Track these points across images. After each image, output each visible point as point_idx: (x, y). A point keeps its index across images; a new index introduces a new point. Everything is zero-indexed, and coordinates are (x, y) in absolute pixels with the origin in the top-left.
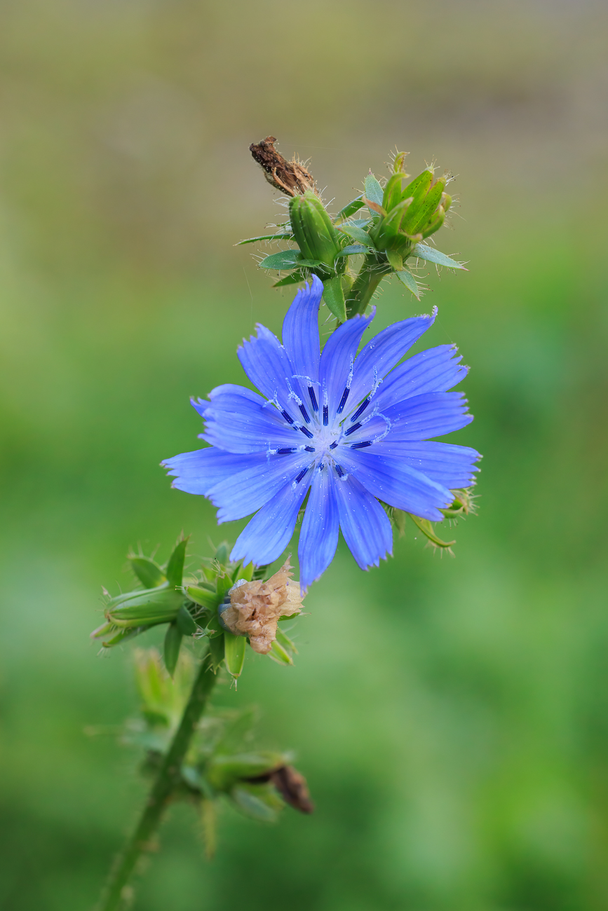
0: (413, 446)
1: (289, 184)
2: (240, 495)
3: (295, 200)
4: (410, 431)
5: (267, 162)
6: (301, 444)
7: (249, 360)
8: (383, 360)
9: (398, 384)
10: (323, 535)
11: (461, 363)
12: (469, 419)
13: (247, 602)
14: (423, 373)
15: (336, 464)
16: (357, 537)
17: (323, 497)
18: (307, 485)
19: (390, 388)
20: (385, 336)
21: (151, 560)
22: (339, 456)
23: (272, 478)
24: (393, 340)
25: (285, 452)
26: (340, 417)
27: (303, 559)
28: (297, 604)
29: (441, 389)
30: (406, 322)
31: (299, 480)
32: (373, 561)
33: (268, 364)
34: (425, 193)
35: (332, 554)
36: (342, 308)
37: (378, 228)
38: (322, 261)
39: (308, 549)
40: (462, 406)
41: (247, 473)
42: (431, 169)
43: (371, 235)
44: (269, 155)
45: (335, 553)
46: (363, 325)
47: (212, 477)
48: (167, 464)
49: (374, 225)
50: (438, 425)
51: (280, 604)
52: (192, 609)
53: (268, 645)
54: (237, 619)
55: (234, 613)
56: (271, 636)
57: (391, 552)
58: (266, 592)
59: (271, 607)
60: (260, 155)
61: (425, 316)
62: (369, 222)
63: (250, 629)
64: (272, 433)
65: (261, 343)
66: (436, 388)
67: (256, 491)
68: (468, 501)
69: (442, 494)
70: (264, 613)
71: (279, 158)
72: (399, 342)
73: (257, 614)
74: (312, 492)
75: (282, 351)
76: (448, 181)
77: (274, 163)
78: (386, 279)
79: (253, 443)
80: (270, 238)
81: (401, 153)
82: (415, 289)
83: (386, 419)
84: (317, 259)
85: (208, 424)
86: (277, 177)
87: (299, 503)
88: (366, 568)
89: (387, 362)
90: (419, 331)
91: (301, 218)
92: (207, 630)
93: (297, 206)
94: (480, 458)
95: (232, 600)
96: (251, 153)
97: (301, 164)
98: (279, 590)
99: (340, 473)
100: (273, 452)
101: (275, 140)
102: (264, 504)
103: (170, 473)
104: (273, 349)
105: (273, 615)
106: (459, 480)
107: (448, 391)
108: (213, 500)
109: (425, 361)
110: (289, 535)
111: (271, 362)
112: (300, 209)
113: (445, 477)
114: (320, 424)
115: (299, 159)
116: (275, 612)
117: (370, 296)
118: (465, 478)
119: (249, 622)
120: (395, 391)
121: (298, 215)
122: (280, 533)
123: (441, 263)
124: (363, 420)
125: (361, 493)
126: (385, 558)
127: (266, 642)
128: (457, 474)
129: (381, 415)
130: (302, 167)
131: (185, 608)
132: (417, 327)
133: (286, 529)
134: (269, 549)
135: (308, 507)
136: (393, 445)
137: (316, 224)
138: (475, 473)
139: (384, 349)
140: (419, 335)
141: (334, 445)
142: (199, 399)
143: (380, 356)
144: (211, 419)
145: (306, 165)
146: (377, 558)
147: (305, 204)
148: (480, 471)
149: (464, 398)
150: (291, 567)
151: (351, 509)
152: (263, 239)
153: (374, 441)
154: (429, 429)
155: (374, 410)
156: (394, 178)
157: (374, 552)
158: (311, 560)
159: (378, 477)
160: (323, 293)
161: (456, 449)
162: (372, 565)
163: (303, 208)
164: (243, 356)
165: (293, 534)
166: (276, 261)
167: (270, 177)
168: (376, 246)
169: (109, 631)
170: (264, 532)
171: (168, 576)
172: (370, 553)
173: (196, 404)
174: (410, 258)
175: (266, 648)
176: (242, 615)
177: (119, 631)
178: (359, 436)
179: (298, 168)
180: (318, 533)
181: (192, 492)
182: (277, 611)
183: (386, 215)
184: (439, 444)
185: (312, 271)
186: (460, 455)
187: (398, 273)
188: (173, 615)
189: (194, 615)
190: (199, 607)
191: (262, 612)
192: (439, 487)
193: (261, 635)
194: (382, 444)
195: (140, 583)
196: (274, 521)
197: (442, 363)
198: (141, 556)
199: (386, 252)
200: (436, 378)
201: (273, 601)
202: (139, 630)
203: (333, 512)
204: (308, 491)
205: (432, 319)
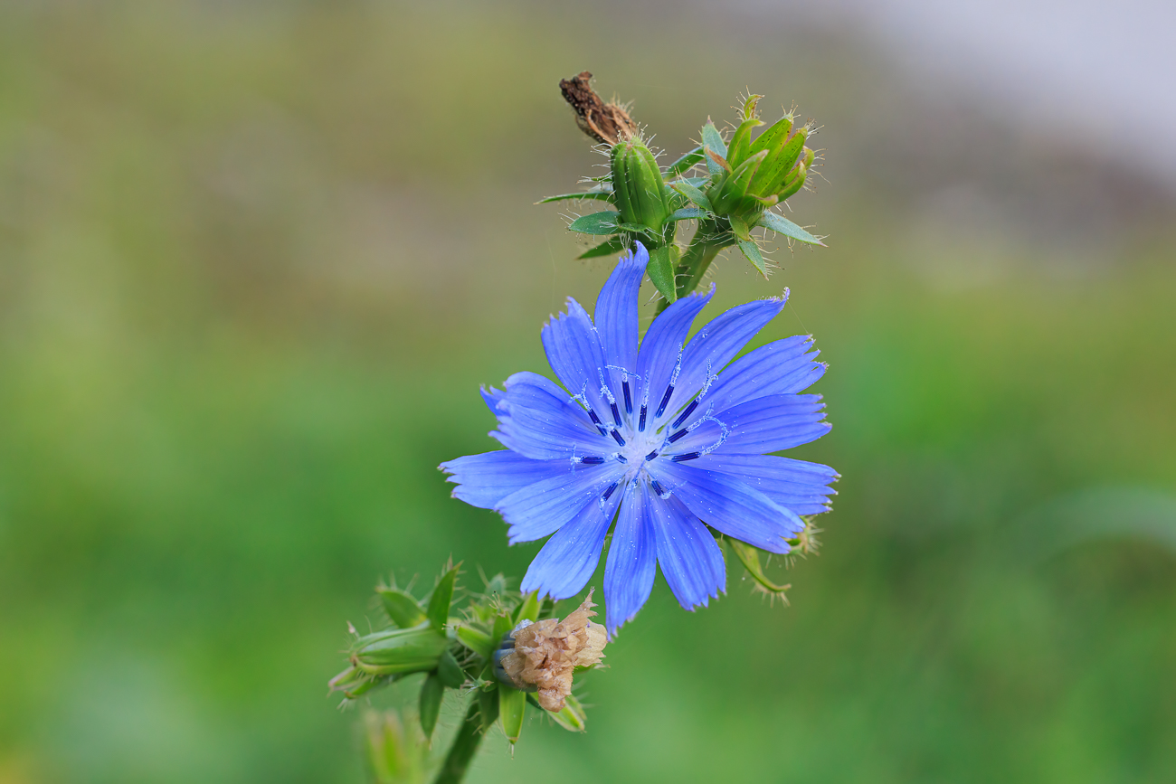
0: (750, 461)
1: (606, 132)
2: (535, 511)
3: (619, 147)
4: (747, 442)
5: (581, 102)
6: (610, 451)
7: (553, 343)
8: (715, 353)
9: (734, 383)
10: (636, 567)
11: (818, 359)
12: (826, 428)
13: (537, 645)
14: (768, 370)
15: (652, 480)
16: (678, 570)
17: (635, 520)
18: (615, 505)
19: (724, 388)
20: (722, 322)
21: (406, 594)
22: (656, 470)
23: (573, 493)
24: (731, 328)
25: (592, 461)
26: (659, 422)
27: (610, 594)
28: (597, 652)
29: (790, 391)
30: (751, 305)
31: (607, 496)
32: (700, 599)
33: (576, 350)
34: (780, 147)
35: (648, 590)
36: (671, 286)
37: (719, 188)
38: (647, 226)
39: (617, 583)
40: (818, 412)
41: (545, 484)
42: (790, 117)
43: (709, 197)
44: (583, 94)
45: (652, 589)
46: (698, 305)
47: (499, 487)
48: (446, 468)
49: (713, 185)
50: (784, 436)
51: (578, 650)
52: (459, 656)
53: (561, 700)
54: (522, 667)
55: (518, 659)
56: (565, 690)
57: (724, 590)
58: (562, 635)
59: (567, 653)
60: (573, 95)
61: (776, 299)
62: (706, 181)
63: (539, 679)
64: (575, 437)
65: (572, 322)
66: (783, 390)
67: (555, 506)
68: (808, 536)
69: (789, 520)
70: (557, 661)
71: (595, 98)
72: (738, 332)
73: (549, 662)
74: (621, 514)
75: (594, 334)
76: (809, 133)
77: (589, 104)
78: (724, 253)
79: (552, 448)
80: (580, 197)
81: (754, 95)
82: (763, 266)
83: (722, 424)
84: (641, 223)
85: (503, 419)
86: (591, 122)
87: (605, 526)
88: (692, 608)
89: (721, 356)
90: (764, 318)
91: (626, 170)
92: (481, 682)
93: (622, 155)
94: (837, 478)
95: (517, 643)
96: (560, 90)
97: (622, 108)
98: (576, 633)
99: (659, 491)
100: (577, 460)
101: (591, 76)
102: (564, 524)
103: (450, 479)
104: (584, 331)
105: (568, 664)
106: (811, 504)
107: (798, 394)
108: (504, 514)
109: (772, 355)
110: (593, 564)
111: (578, 348)
112: (625, 158)
113: (792, 500)
114: (633, 429)
115: (618, 102)
116: (571, 661)
117: (701, 275)
118: (817, 502)
119: (540, 671)
120: (730, 391)
121: (622, 166)
122: (582, 561)
123: (793, 235)
124: (691, 424)
125: (684, 516)
126: (716, 596)
127: (559, 697)
128: (807, 496)
129: (714, 419)
130: (623, 111)
131: (450, 655)
132: (763, 313)
133: (589, 557)
134: (569, 579)
135: (616, 532)
136: (725, 459)
137: (645, 179)
138: (830, 496)
139: (718, 339)
140: (763, 324)
141: (653, 455)
142: (492, 388)
143: (712, 348)
144: (507, 413)
145: (628, 109)
146: (705, 596)
147: (633, 153)
148: (837, 493)
149: (820, 401)
150: (593, 605)
151: (671, 536)
152: (572, 197)
153: (703, 453)
154: (773, 440)
155: (706, 411)
156: (744, 125)
157: (701, 589)
158: (622, 596)
159: (705, 497)
160: (647, 266)
161: (806, 466)
162: (699, 604)
163: (630, 157)
164: (547, 338)
165: (599, 563)
166: (589, 224)
167: (581, 122)
168: (715, 210)
169: (354, 678)
170: (563, 559)
171: (429, 615)
172: (695, 590)
173: (487, 394)
174: (756, 228)
175: (559, 704)
176: (531, 662)
177: (366, 678)
178: (683, 446)
179: (618, 112)
180: (628, 563)
181: (476, 504)
182: (573, 658)
183: (731, 170)
184: (785, 459)
185: (635, 236)
186: (811, 473)
187: (743, 245)
188: (432, 663)
189: (461, 663)
190: (470, 652)
191: (556, 659)
192: (786, 512)
193: (552, 688)
194: (711, 458)
195: (391, 622)
196: (573, 547)
197: (793, 358)
198: (394, 589)
199: (729, 218)
200: (783, 377)
201: (570, 645)
202: (391, 679)
203: (648, 537)
204: (616, 513)
205: (782, 304)
